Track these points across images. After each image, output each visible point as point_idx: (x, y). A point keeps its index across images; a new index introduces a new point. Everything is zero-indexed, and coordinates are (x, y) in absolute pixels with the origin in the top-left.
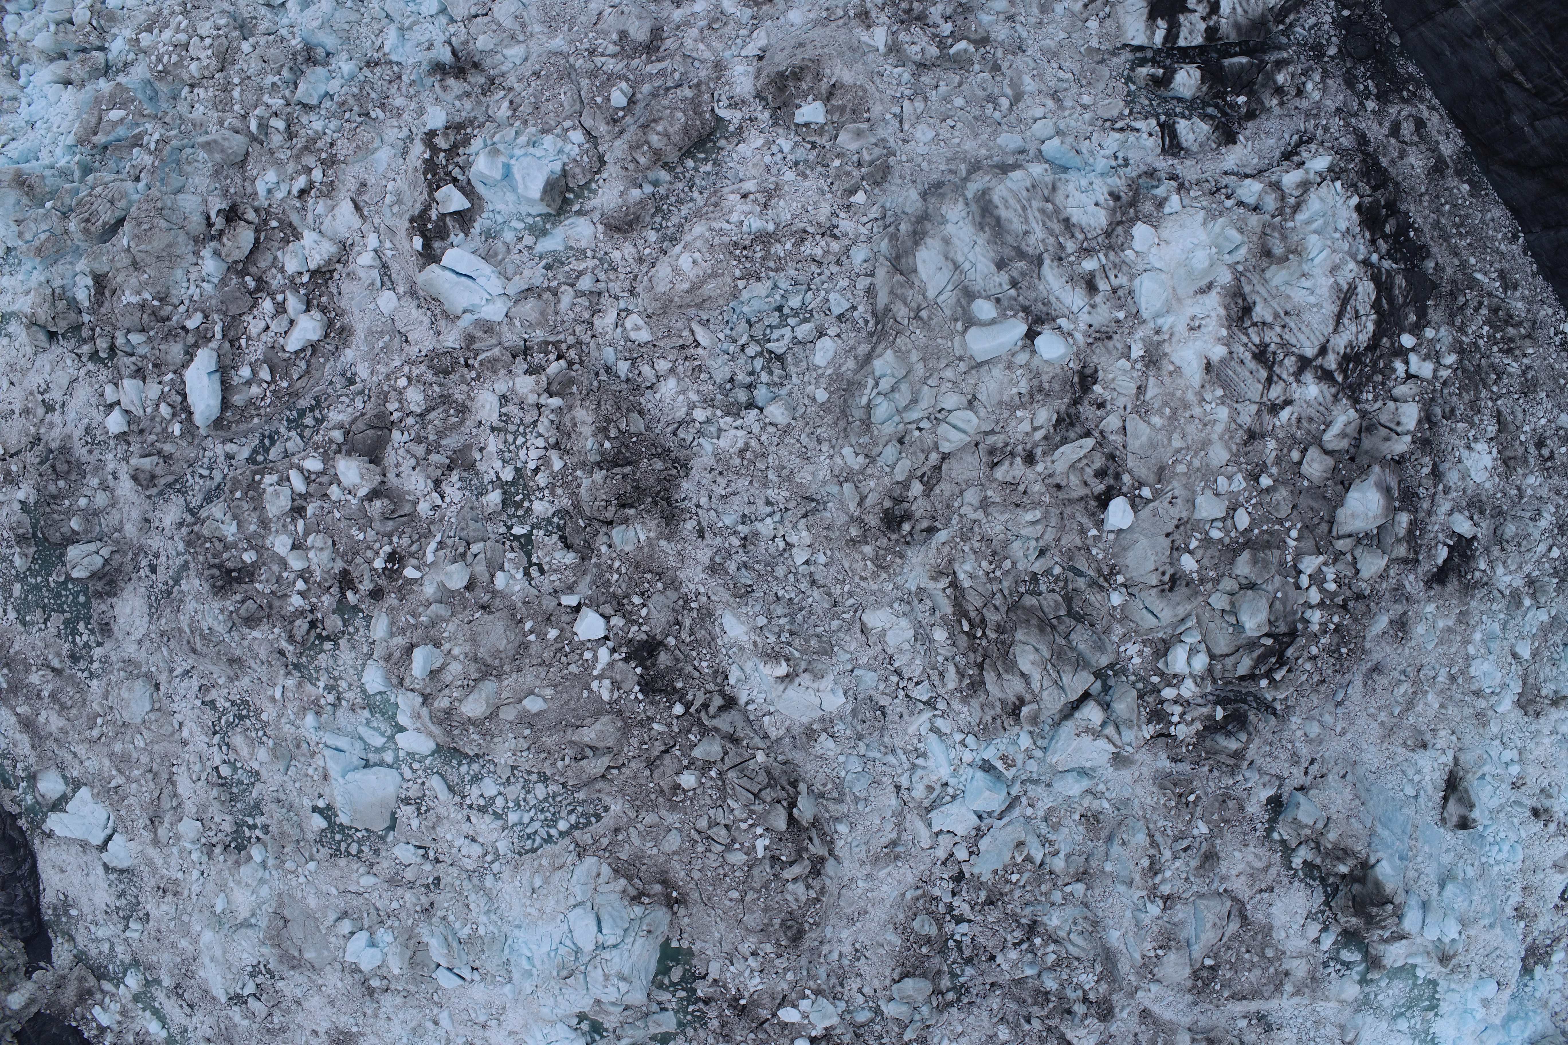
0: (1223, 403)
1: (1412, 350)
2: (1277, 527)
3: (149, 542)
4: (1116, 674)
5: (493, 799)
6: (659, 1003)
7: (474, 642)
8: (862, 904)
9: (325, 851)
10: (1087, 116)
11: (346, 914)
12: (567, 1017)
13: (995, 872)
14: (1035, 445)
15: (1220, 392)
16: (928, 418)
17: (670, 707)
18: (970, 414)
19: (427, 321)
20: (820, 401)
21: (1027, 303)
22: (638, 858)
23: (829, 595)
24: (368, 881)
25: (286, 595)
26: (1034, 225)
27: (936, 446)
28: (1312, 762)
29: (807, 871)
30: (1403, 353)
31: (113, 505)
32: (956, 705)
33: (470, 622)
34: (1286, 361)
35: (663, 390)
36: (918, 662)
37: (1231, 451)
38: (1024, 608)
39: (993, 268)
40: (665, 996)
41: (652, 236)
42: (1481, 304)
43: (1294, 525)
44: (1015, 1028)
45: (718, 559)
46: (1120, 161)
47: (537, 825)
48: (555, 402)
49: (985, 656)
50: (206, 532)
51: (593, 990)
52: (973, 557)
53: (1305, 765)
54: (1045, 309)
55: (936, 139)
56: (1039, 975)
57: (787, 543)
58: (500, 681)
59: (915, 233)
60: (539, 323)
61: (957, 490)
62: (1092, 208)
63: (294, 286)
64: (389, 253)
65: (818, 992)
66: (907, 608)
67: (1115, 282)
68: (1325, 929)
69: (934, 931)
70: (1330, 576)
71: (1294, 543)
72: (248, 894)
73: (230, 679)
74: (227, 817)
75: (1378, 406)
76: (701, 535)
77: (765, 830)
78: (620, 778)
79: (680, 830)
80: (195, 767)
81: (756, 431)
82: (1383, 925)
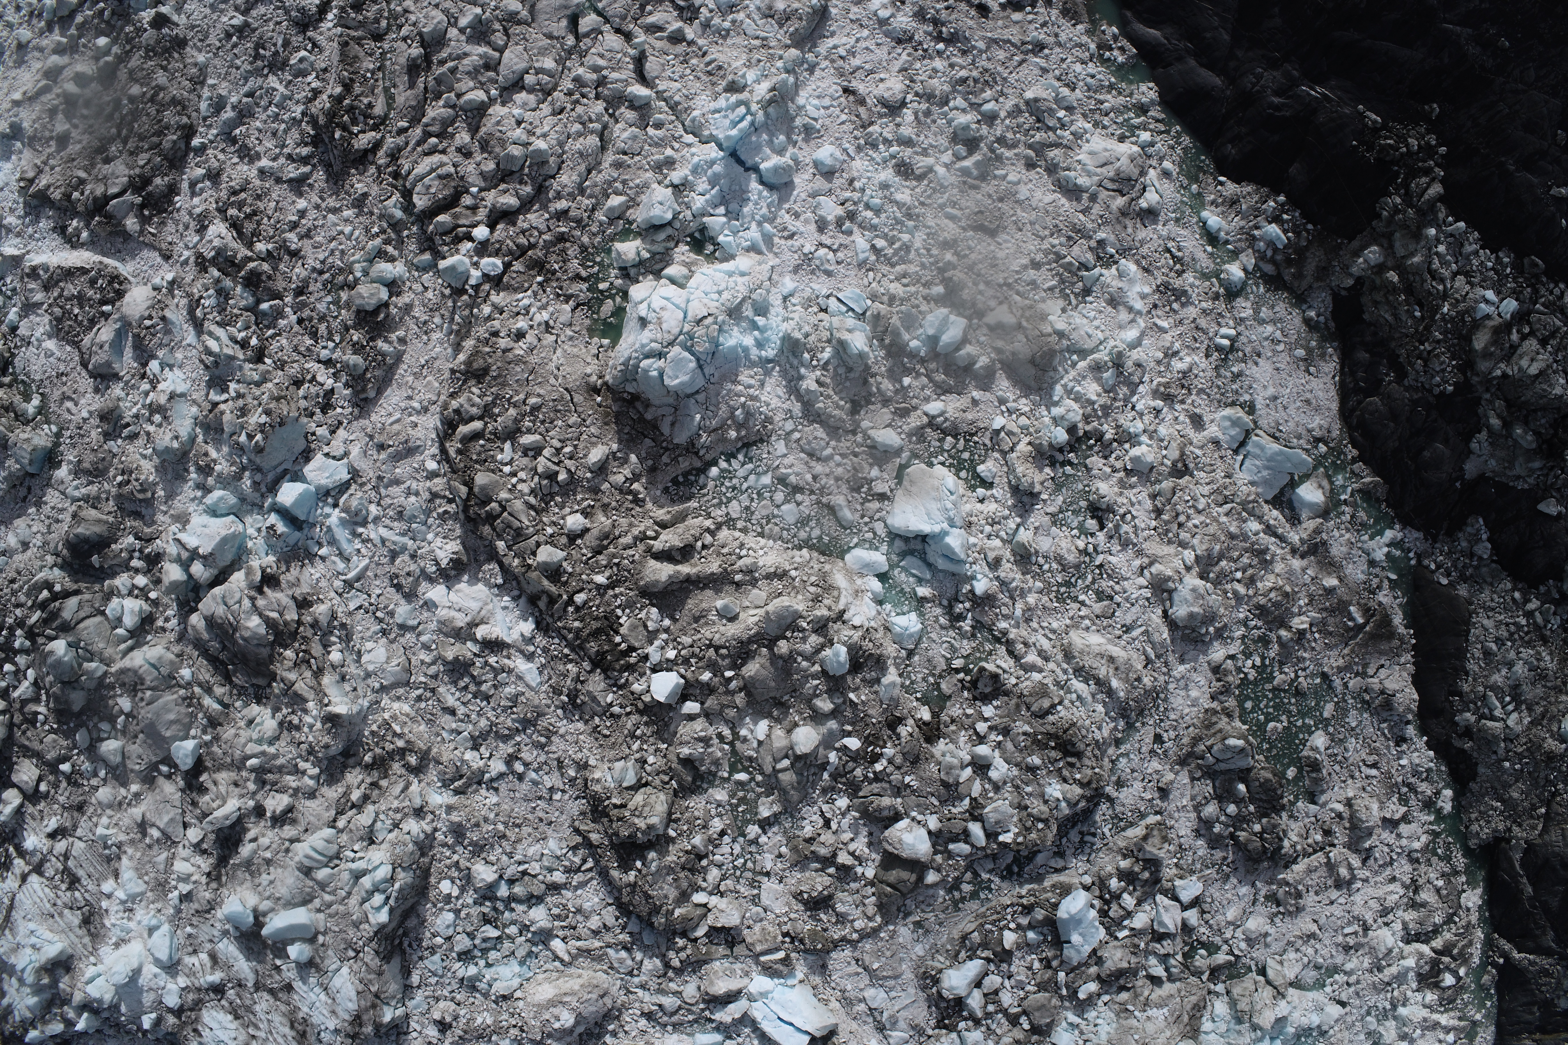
2: (55, 726)
3: (1160, 768)
4: (188, 602)
5: (786, 501)
7: (787, 672)
8: (418, 385)
9: (982, 439)
11: (965, 369)
12: (725, 259)
13: (281, 424)
14: (256, 823)
15: (107, 852)
16: (347, 860)
17: (589, 600)
18: (306, 862)
19: (835, 978)
20: (448, 882)
21: (264, 951)
22: (632, 442)
23: (438, 700)
24: (934, 407)
25: (1000, 717)
26: (263, 1018)
27: (339, 833)
28: (25, 499)
29: (460, 429)
31: (1200, 804)
32: (323, 585)
34: (53, 874)
35: (596, 900)
36: (359, 629)
37: (96, 798)
39: (294, 987)
40: (619, 283)
41: (609, 1040)
43: (42, 725)
44: (282, 247)
45: (544, 741)
47: (741, 473)
48: (699, 898)
49: (296, 632)
51: (681, 301)
52: (306, 730)
54: (249, 944)
56: (255, 303)
57: (477, 750)
58: (759, 634)
59: (360, 1026)
60: (717, 972)
61: (323, 790)
62: (215, 1026)
63: (974, 1018)
64: (874, 1042)
65: (462, 291)
66: (368, 681)
67: (194, 959)
68: (14, 329)
69: (346, 357)
71: (41, 710)
72: (1078, 388)
73: (1076, 626)
74: (1095, 472)
76: (560, 764)
77: (499, 471)
78: (646, 527)
79: (589, 469)
80: (1125, 528)
81: (505, 858)
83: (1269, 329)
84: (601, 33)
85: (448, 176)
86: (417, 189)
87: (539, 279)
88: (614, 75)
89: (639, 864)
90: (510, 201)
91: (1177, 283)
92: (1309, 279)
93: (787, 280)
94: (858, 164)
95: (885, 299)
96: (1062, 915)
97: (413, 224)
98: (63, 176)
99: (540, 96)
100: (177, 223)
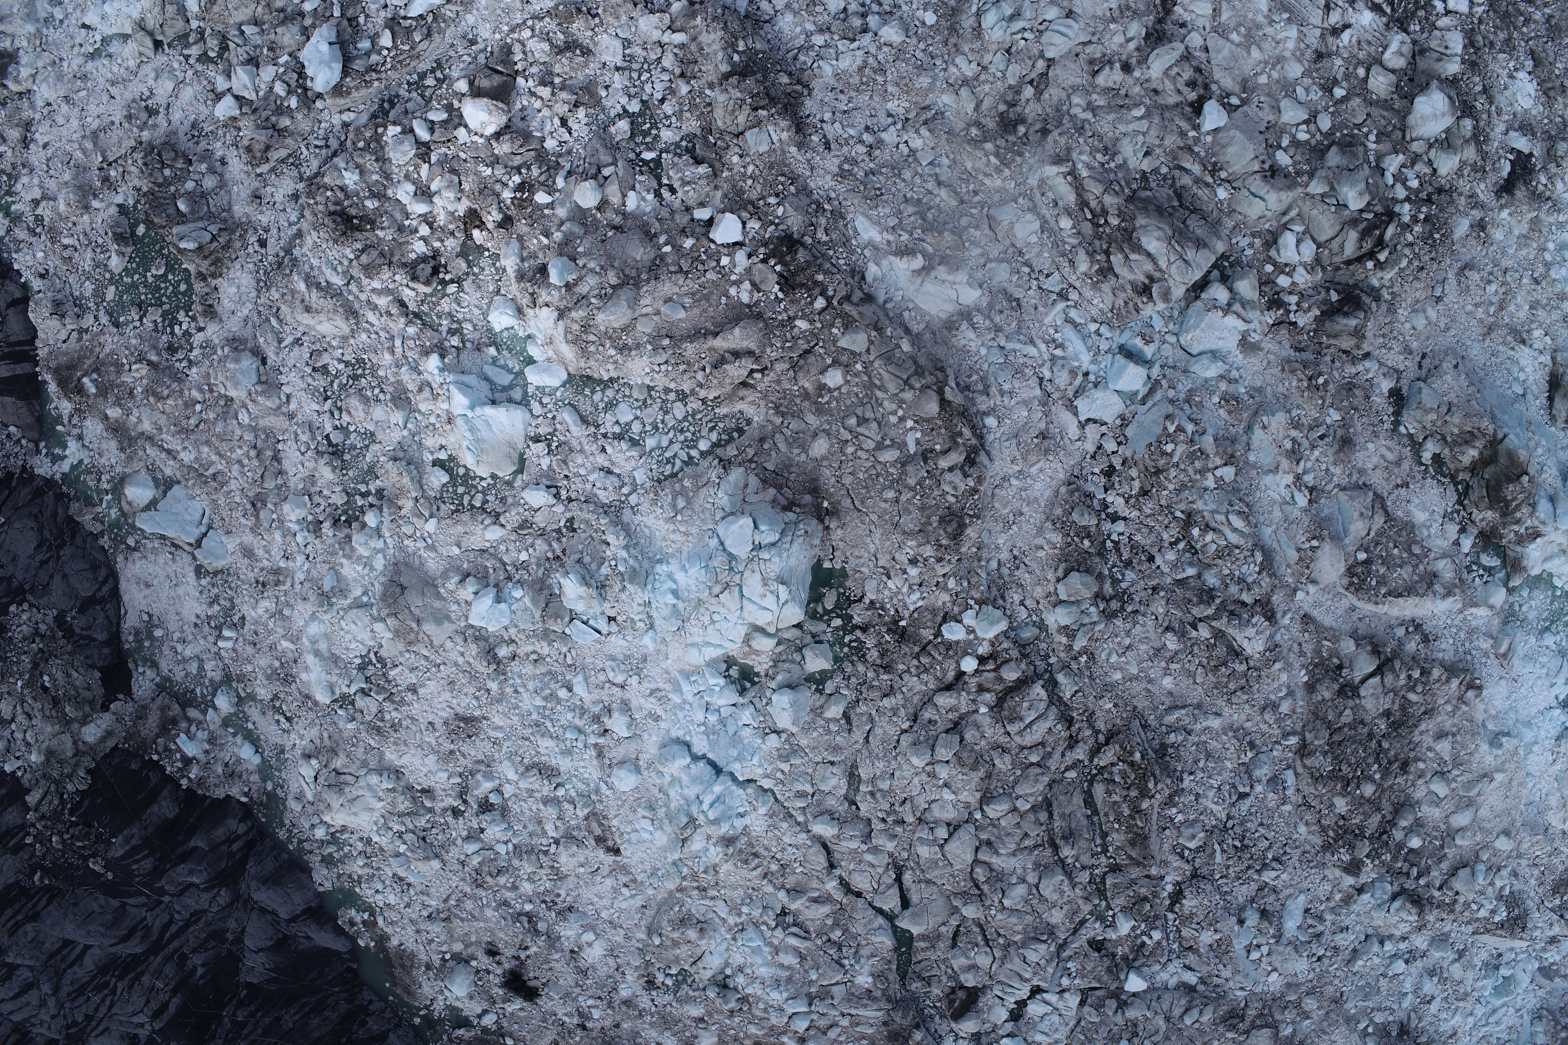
0: (1290, 25)
2: (1356, 132)
3: (259, 217)
4: (1232, 265)
5: (629, 424)
6: (814, 636)
7: (610, 257)
8: (1017, 504)
9: (447, 508)
11: (468, 575)
12: (716, 662)
13: (1149, 446)
14: (1130, 56)
15: (1286, 16)
16: (1033, 30)
17: (811, 303)
18: (1070, 22)
20: (928, 23)
22: (787, 465)
23: (956, 193)
24: (494, 534)
25: (408, 243)
27: (1042, 55)
28: (1424, 356)
29: (962, 459)
31: (221, 188)
32: (1088, 293)
33: (603, 241)
35: (781, 24)
36: (1046, 254)
37: (1303, 67)
38: (1140, 199)
40: (820, 627)
43: (1370, 132)
44: (1182, 635)
45: (846, 167)
47: (676, 447)
48: (679, 38)
49: (1110, 243)
50: (327, 180)
51: (748, 609)
52: (1088, 149)
53: (1418, 359)
56: (1201, 574)
57: (912, 149)
58: (639, 289)
61: (1064, 96)
65: (980, 602)
66: (1031, 204)
68: (1463, 530)
70: (1412, 176)
71: (1373, 146)
72: (360, 568)
73: (345, 339)
74: (338, 489)
75: (1425, 35)
76: (828, 146)
77: (916, 422)
78: (763, 382)
79: (827, 433)
80: (304, 438)
81: (873, 50)
82: (1518, 515)
83: (188, 652)
84: (875, 891)
85: (1012, 721)
86: (1043, 705)
87: (903, 623)
88: (854, 845)
89: (736, 58)
90: (944, 700)
91: (277, 687)
92: (154, 706)
93: (651, 646)
94: (596, 775)
95: (552, 637)
96: (338, 67)
97: (1046, 671)
98: (1434, 695)
99: (928, 816)
100: (1302, 654)
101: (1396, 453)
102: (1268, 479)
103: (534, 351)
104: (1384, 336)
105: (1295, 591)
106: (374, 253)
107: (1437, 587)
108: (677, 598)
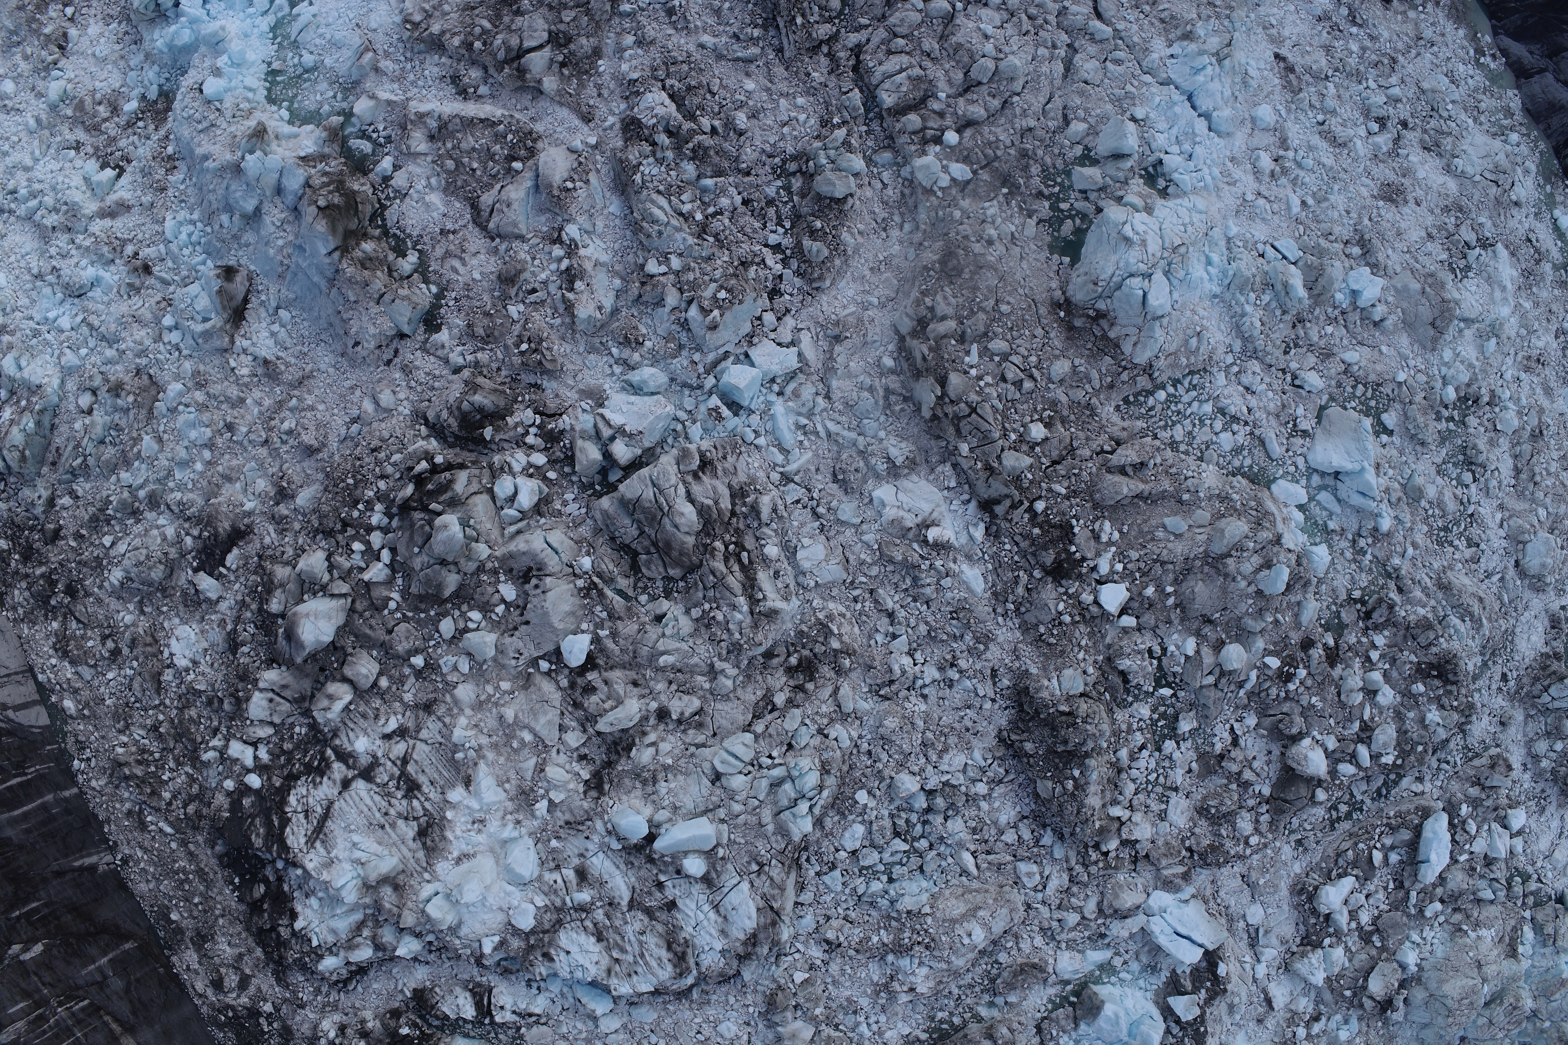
0: (456, 745)
1: (249, 771)
2: (410, 614)
3: (1503, 704)
4: (592, 485)
5: (1224, 430)
6: (1088, 200)
7: (1224, 590)
8: (875, 279)
9: (1387, 390)
10: (564, 1030)
11: (1376, 324)
12: (1177, 196)
13: (741, 302)
14: (655, 727)
15: (459, 756)
16: (760, 767)
17: (1047, 508)
18: (720, 768)
19: (1222, 893)
20: (864, 792)
21: (648, 866)
22: (1094, 356)
23: (876, 602)
24: (1351, 356)
25: (1389, 647)
26: (633, 939)
27: (757, 737)
28: (389, 363)
29: (931, 326)
30: (260, 768)
31: (1531, 741)
32: (761, 474)
33: (1226, 609)
34: (386, 779)
35: (1013, 813)
36: (795, 523)
37: (452, 696)
38: (682, 567)
39: (680, 903)
40: (1080, 205)
41: (1003, 957)
42: (170, 804)
43: (392, 613)
44: (729, 124)
45: (982, 647)
46: (535, 985)
47: (1186, 399)
48: (1116, 811)
49: (729, 523)
50: (1456, 716)
51: (1156, 228)
52: (731, 626)
53: (397, 361)
54: (632, 859)
55: (716, 1024)
56: (699, 177)
57: (912, 656)
58: (1205, 551)
59: (754, 945)
60: (1121, 887)
61: (739, 692)
62: (574, 949)
63: (1338, 935)
64: (1247, 958)
65: (930, 192)
66: (801, 579)
67: (556, 876)
68: (386, 179)
69: (807, 243)
70: (357, 557)
71: (394, 595)
72: (1464, 353)
73: (1451, 567)
74: (1472, 430)
75: (291, 720)
76: (994, 672)
77: (966, 373)
78: (1103, 441)
79: (1050, 380)
80: (1494, 483)
81: (930, 768)
82: (325, 179)
85: (919, 78)
86: (884, 86)
87: (1005, 190)
88: (1074, 8)
89: (1076, 773)
90: (978, 111)
91: (1536, 270)
93: (1231, 223)
94: (1289, 124)
95: (1315, 252)
96: (1427, 833)
97: (871, 120)
98: (462, 22)
99: (1006, 16)
100: (599, 87)
101: (447, 266)
102: (604, 258)
103: (1299, 516)
104: (433, 388)
105: (595, 147)
106: (1422, 640)
107: (433, 124)
108: (1207, 257)
